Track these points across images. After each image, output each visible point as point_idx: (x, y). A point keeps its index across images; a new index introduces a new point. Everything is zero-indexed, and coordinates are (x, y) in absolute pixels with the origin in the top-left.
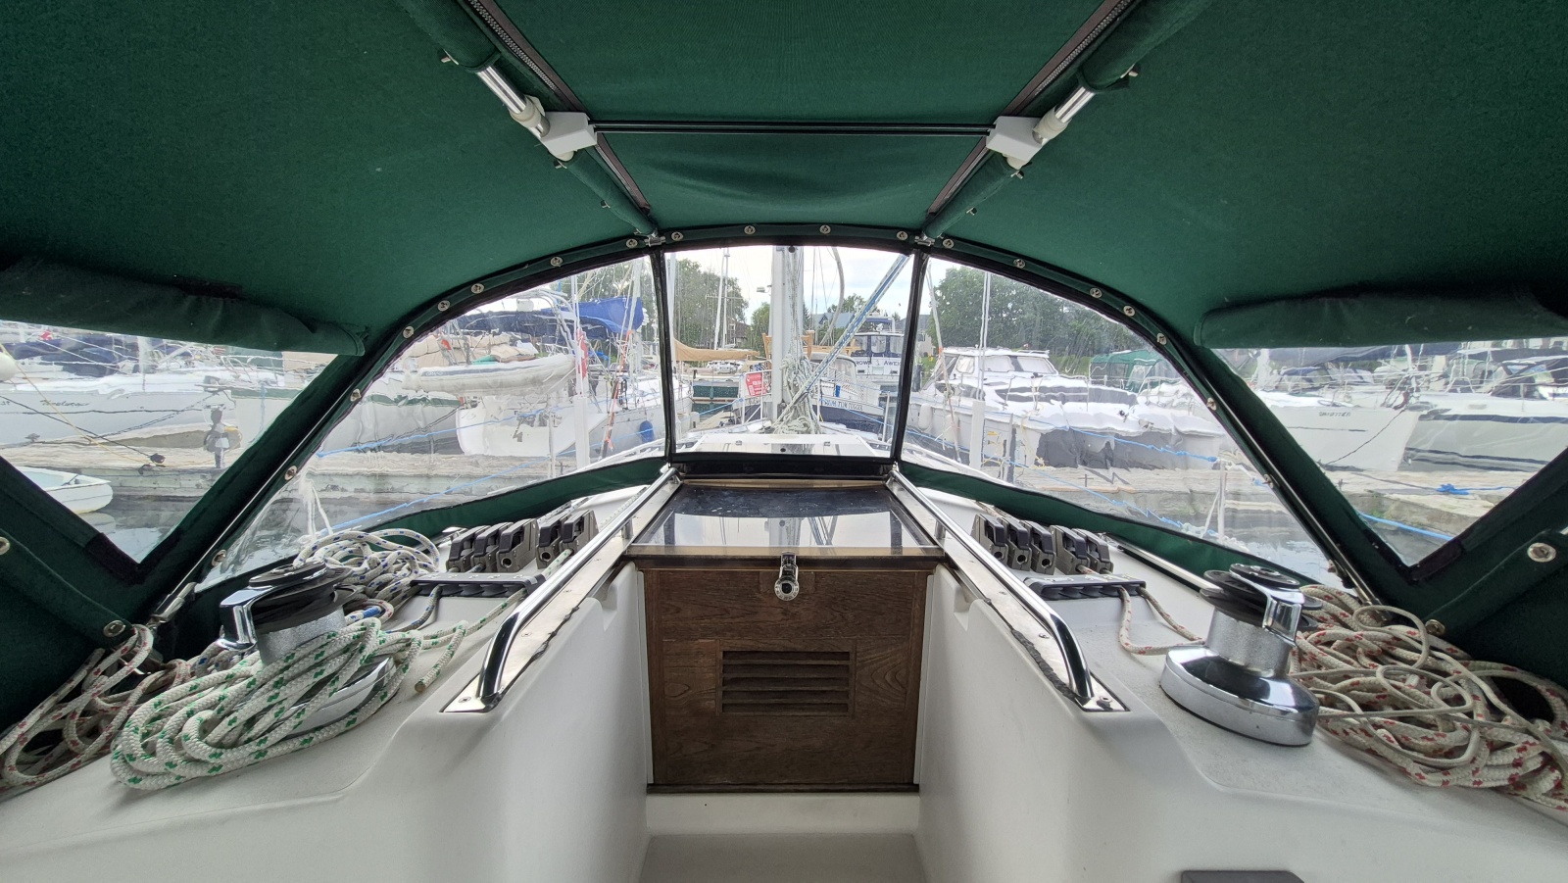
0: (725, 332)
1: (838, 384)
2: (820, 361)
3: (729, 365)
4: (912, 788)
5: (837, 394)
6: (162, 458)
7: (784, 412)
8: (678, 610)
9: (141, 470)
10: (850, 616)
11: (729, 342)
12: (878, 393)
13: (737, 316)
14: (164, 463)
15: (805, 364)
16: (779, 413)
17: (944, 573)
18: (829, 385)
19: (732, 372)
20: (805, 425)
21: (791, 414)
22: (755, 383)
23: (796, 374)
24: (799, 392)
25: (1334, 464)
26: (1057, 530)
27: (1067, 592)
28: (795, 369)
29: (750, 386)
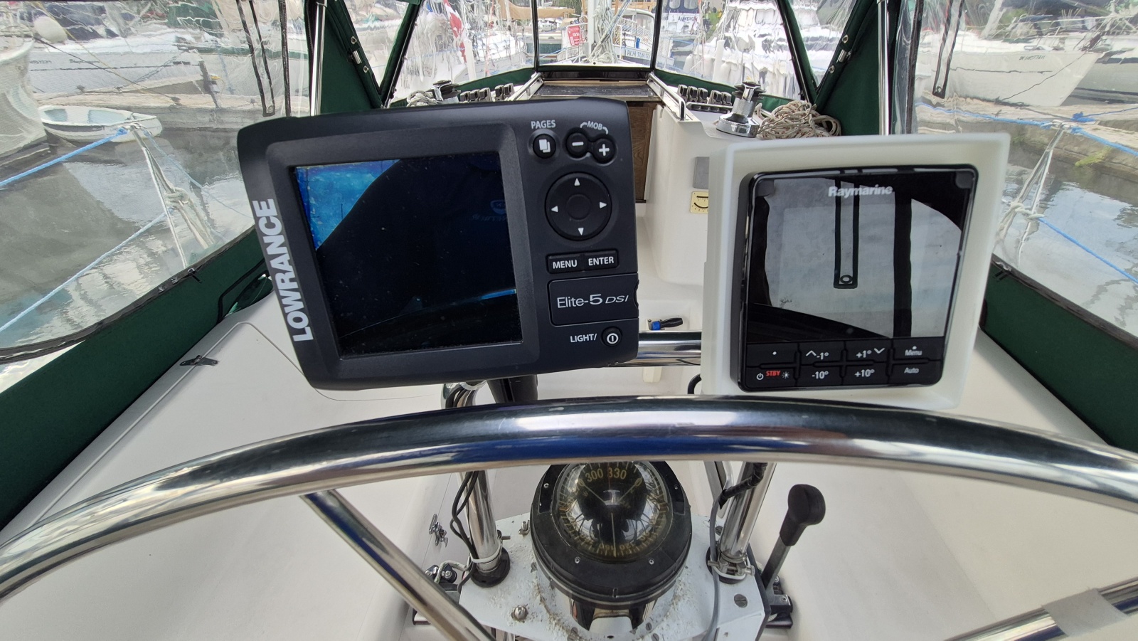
1: (639, 37)
2: (630, 17)
3: (548, 23)
4: (645, 201)
5: (637, 46)
6: (179, 99)
7: (595, 48)
9: (169, 109)
11: (547, 1)
14: (182, 104)
15: (609, 14)
16: (592, 50)
17: (659, 107)
18: (631, 38)
19: (553, 30)
20: (608, 58)
21: (600, 51)
22: (575, 35)
23: (603, 20)
24: (605, 34)
25: (1006, 101)
26: (713, 92)
27: (704, 109)
28: (602, 17)
29: (571, 37)
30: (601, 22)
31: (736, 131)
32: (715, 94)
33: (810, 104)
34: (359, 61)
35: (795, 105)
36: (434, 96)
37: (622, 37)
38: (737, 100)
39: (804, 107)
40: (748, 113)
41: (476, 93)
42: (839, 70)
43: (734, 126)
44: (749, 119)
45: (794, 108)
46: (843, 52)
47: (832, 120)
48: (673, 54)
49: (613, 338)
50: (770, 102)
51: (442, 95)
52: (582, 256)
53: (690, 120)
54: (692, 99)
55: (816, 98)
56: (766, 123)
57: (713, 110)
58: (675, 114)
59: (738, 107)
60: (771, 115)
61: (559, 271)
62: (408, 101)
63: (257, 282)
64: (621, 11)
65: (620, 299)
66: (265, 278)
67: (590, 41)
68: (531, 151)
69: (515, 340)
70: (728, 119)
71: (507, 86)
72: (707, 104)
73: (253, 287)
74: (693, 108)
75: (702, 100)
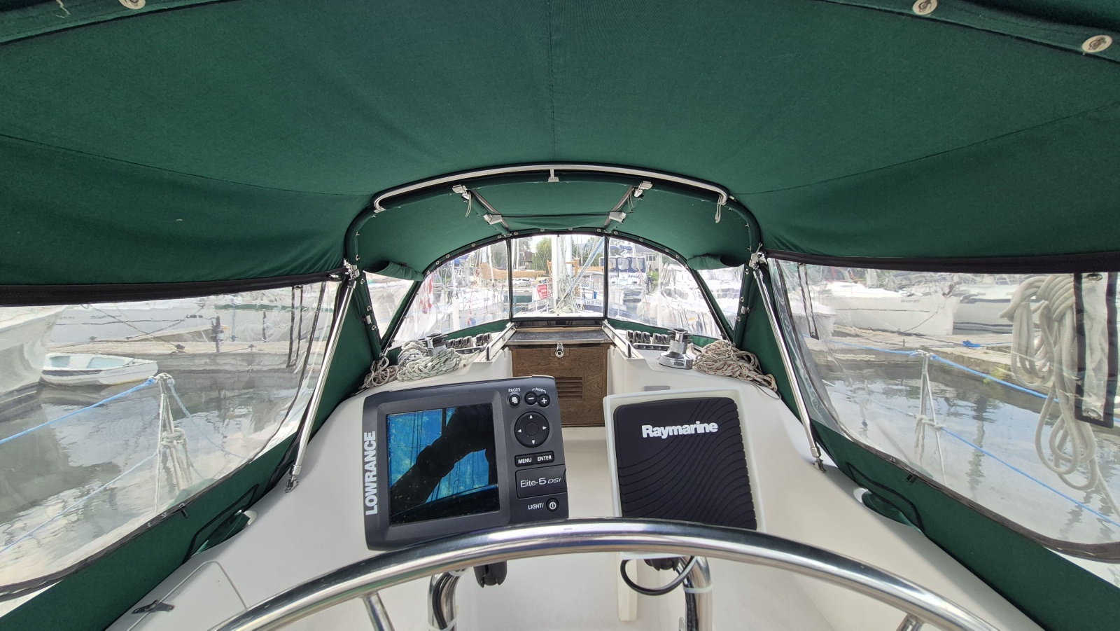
0: (518, 258)
1: (596, 291)
2: (588, 276)
3: (521, 281)
5: (595, 297)
6: (182, 346)
7: (559, 303)
8: (523, 364)
9: (171, 355)
10: (582, 364)
11: (521, 265)
12: (622, 296)
13: (525, 247)
14: (184, 350)
16: (557, 303)
17: (612, 347)
18: (589, 292)
19: (526, 287)
20: (570, 309)
21: (563, 306)
22: (543, 291)
23: (565, 283)
24: (566, 293)
25: (908, 332)
26: (655, 334)
27: (648, 348)
28: (564, 281)
29: (540, 293)
30: (563, 285)
31: (675, 364)
32: (656, 336)
33: (730, 342)
34: (369, 321)
35: (719, 343)
36: (427, 345)
37: (582, 291)
38: (672, 341)
39: (727, 345)
40: (682, 350)
41: (460, 341)
42: (745, 320)
43: (673, 361)
44: (684, 355)
45: (719, 345)
46: (743, 308)
47: (750, 355)
48: (625, 301)
49: (553, 505)
50: (702, 340)
51: (434, 344)
52: (534, 456)
53: (636, 358)
54: (638, 340)
55: (733, 337)
56: (699, 358)
57: (655, 348)
58: (624, 353)
59: (673, 346)
60: (703, 350)
61: (522, 465)
62: (402, 348)
63: (233, 518)
64: (581, 273)
65: (556, 481)
66: (241, 514)
67: (555, 297)
68: (508, 402)
69: (495, 510)
70: (667, 356)
71: (486, 334)
72: (651, 344)
73: (228, 523)
74: (639, 347)
75: (646, 341)
